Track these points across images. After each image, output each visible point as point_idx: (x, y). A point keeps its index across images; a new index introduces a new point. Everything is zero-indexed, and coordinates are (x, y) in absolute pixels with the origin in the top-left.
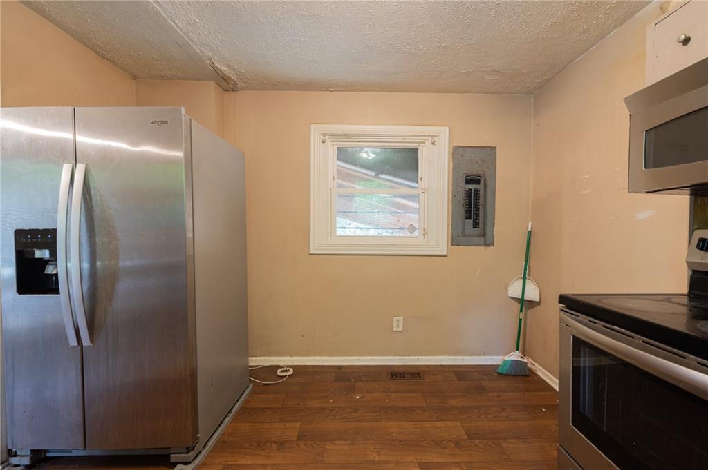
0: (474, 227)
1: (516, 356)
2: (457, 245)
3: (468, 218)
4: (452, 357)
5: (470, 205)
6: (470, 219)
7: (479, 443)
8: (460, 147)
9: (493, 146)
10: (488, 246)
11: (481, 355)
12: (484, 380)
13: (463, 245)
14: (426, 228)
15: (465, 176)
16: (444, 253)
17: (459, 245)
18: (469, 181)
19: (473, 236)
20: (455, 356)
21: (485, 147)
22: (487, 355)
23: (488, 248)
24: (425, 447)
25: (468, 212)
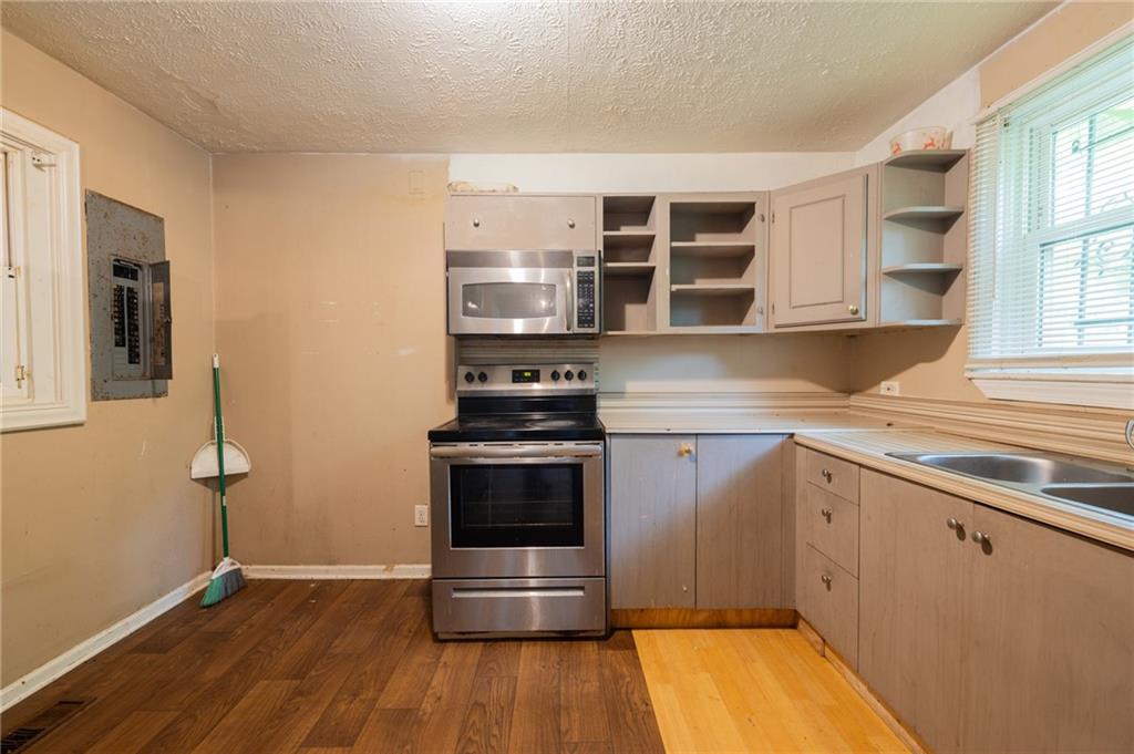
0: (131, 362)
1: (225, 566)
2: (103, 398)
3: (120, 343)
4: (104, 633)
5: (121, 318)
6: (124, 345)
7: (317, 670)
8: (101, 196)
9: (161, 216)
10: (159, 396)
11: (155, 600)
12: (200, 626)
13: (115, 399)
14: (24, 363)
15: (113, 258)
16: (81, 417)
17: (108, 399)
18: (121, 270)
19: (130, 378)
20: (108, 627)
21: (147, 213)
22: (165, 594)
23: (158, 399)
24: (275, 733)
25: (119, 331)
